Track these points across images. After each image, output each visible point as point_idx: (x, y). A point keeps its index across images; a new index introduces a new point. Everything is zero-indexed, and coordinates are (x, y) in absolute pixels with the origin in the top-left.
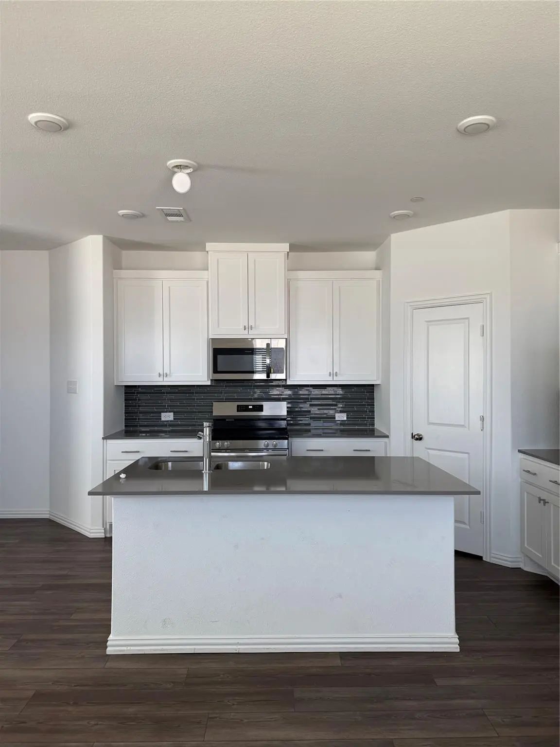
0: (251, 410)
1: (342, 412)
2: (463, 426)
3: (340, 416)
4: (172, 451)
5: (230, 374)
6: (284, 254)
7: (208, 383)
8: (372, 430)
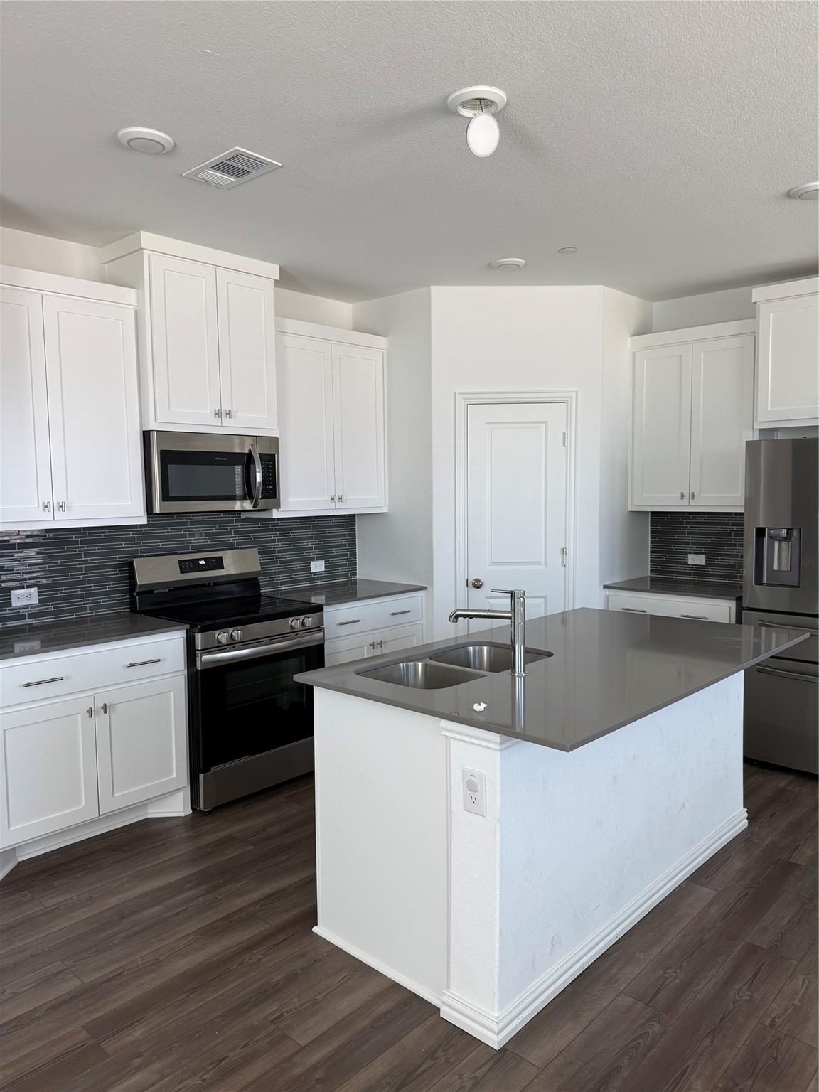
0: (202, 568)
1: (319, 559)
2: (538, 563)
3: (318, 566)
4: (131, 665)
5: (191, 502)
6: (272, 283)
7: (144, 521)
8: (355, 583)
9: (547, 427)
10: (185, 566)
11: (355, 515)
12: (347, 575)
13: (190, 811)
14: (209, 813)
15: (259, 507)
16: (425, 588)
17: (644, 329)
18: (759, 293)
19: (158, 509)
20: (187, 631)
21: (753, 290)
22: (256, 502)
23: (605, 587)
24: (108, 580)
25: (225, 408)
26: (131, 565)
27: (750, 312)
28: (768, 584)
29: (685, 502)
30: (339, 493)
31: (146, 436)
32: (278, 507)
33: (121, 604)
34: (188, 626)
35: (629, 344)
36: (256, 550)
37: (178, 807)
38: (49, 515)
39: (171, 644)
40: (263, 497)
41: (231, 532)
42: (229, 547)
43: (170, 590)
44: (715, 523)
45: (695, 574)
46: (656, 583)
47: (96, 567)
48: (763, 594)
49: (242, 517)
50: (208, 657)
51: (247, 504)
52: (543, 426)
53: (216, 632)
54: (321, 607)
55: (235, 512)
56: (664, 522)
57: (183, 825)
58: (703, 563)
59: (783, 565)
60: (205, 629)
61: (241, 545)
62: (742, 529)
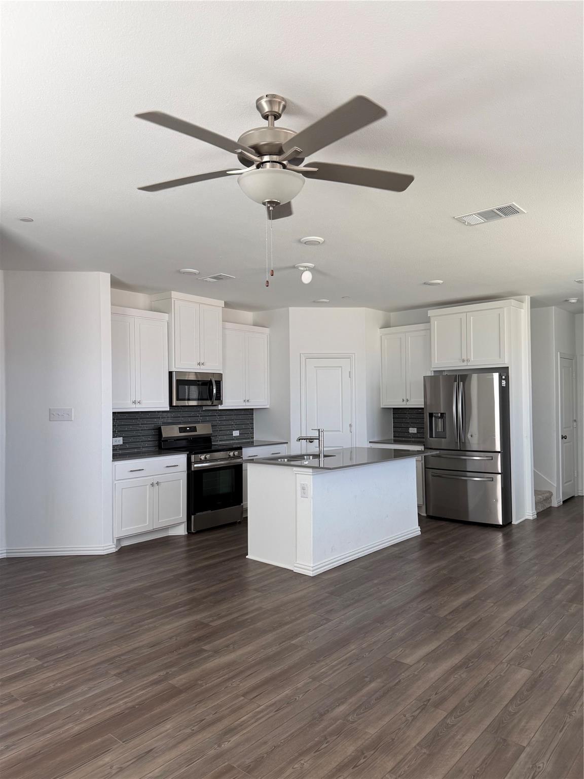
0: (189, 431)
1: (237, 430)
2: (339, 431)
3: (236, 433)
4: (167, 467)
5: (186, 401)
6: (221, 308)
7: (168, 409)
8: (253, 442)
9: (342, 369)
10: (182, 430)
11: (253, 409)
12: (249, 438)
13: (187, 533)
14: (195, 533)
15: (214, 404)
16: (287, 443)
17: (386, 325)
18: (431, 313)
19: (174, 404)
20: (188, 454)
21: (429, 311)
22: (213, 402)
23: (370, 442)
24: (149, 435)
25: (202, 361)
26: (160, 428)
27: (427, 321)
28: (435, 437)
29: (405, 403)
30: (247, 398)
31: (170, 373)
32: (221, 404)
33: (154, 446)
34: (188, 453)
35: (379, 332)
36: (210, 425)
37: (182, 531)
38: (134, 406)
39: (180, 459)
40: (215, 400)
41: (198, 416)
42: (198, 422)
43: (175, 440)
44: (420, 413)
45: (413, 437)
46: (396, 442)
47: (145, 430)
48: (433, 442)
49: (204, 409)
50: (195, 465)
51: (209, 403)
52: (340, 368)
53: (200, 455)
54: (240, 448)
55: (201, 406)
56: (398, 413)
57: (183, 539)
58: (416, 432)
59: (440, 429)
60: (195, 454)
61: (203, 422)
62: (425, 415)
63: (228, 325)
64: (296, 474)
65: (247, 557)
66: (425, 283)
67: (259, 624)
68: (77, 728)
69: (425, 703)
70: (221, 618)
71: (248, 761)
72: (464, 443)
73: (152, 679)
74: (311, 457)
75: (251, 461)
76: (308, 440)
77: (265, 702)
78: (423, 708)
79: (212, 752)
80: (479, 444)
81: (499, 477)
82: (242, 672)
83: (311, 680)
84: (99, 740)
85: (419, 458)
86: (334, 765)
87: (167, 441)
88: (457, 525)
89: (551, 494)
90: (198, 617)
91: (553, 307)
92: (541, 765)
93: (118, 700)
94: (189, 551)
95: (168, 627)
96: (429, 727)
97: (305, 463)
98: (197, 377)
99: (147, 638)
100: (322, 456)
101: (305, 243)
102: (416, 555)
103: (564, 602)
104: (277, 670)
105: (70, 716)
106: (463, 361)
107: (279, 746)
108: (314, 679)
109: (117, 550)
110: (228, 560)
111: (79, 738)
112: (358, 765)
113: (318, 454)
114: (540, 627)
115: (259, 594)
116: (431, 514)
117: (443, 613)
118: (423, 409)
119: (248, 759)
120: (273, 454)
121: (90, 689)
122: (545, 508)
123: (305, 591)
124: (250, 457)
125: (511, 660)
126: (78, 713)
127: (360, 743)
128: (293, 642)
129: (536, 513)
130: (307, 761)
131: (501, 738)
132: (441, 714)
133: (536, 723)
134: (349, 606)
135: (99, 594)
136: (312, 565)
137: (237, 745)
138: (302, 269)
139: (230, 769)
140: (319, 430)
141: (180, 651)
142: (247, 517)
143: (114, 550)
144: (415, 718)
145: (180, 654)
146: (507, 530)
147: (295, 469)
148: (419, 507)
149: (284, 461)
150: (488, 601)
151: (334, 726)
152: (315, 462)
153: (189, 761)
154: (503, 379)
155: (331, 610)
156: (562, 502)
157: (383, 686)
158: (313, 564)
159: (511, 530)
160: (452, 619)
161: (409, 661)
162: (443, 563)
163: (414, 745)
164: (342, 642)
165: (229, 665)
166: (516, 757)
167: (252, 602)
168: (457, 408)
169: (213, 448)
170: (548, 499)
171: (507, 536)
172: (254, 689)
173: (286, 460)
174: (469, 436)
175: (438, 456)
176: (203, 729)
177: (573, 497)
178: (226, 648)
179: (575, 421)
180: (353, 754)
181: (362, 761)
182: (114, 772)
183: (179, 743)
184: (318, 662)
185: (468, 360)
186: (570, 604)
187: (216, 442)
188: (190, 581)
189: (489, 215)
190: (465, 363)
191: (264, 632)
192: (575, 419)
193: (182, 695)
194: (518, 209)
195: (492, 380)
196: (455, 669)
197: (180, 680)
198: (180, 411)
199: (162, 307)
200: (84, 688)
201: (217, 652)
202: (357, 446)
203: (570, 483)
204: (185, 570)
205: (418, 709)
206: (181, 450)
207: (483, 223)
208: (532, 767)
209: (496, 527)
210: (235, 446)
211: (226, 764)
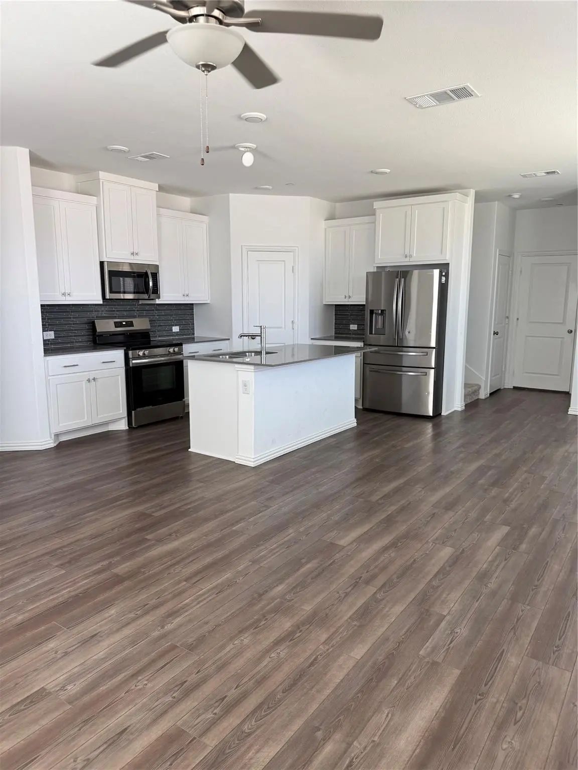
0: (125, 326)
1: (176, 325)
2: (281, 328)
3: (176, 329)
4: (104, 362)
5: (122, 295)
6: (155, 192)
7: (101, 302)
8: (194, 338)
9: (285, 264)
10: (118, 325)
11: (193, 304)
12: (190, 334)
13: (128, 428)
14: (136, 428)
15: (151, 298)
16: (229, 339)
17: (331, 217)
18: (377, 204)
19: (108, 297)
20: (125, 350)
21: (375, 203)
22: (150, 295)
23: (312, 339)
24: (82, 330)
25: (135, 251)
26: (93, 323)
27: (373, 213)
28: (375, 334)
29: (347, 299)
30: (187, 293)
31: (102, 264)
32: (159, 298)
33: (88, 341)
34: (125, 348)
35: (323, 224)
36: (147, 319)
37: (123, 425)
38: (64, 298)
39: (118, 355)
40: (153, 293)
41: (135, 311)
42: (135, 317)
43: (110, 335)
44: (361, 310)
45: (353, 334)
46: (337, 338)
47: (77, 324)
48: (372, 338)
49: (140, 303)
50: (134, 362)
51: (146, 296)
52: (283, 263)
53: (138, 351)
54: (181, 345)
55: (138, 300)
56: (340, 310)
57: (124, 434)
58: (356, 329)
59: (380, 325)
60: (133, 349)
61: (140, 316)
62: (366, 311)
63: (162, 211)
64: (238, 371)
65: (189, 450)
66: (372, 172)
67: (201, 513)
68: (20, 618)
69: (357, 580)
70: (164, 508)
71: (190, 640)
72: (402, 340)
73: (94, 569)
74: (253, 354)
75: (192, 358)
76: (250, 337)
77: (207, 586)
78: (355, 585)
79: (156, 634)
80: (415, 341)
81: (432, 372)
82: (183, 559)
83: (251, 563)
84: (43, 628)
85: (359, 354)
86: (272, 639)
87: (102, 335)
88: (390, 416)
89: (480, 387)
90: (140, 508)
91: (496, 202)
92: (459, 631)
93: (60, 590)
94: (129, 446)
95: (110, 519)
96: (360, 602)
97: (247, 360)
98: (132, 268)
99: (88, 530)
100: (264, 353)
101: (246, 120)
102: (351, 445)
103: (486, 487)
104: (219, 555)
105: (12, 607)
106: (406, 257)
107: (220, 625)
108: (254, 562)
109: (55, 445)
110: (171, 453)
111: (22, 627)
112: (294, 638)
113: (260, 350)
114: (464, 509)
115: (201, 484)
116: (367, 406)
117: (375, 498)
118: (364, 305)
119: (191, 638)
120: (214, 350)
121: (33, 580)
122: (473, 400)
123: (247, 481)
124: (190, 353)
125: (437, 539)
126: (20, 603)
127: (296, 618)
128: (234, 528)
129: (464, 405)
130: (246, 638)
131: (424, 609)
132: (371, 590)
133: (455, 595)
134: (287, 493)
135: (38, 489)
136: (253, 457)
137: (180, 626)
138: (243, 149)
139: (174, 647)
140: (261, 327)
141: (124, 541)
142: (189, 412)
143: (52, 445)
144: (347, 594)
145: (122, 544)
146: (436, 420)
147: (237, 366)
148: (356, 400)
149: (226, 357)
150: (417, 486)
151: (273, 604)
152: (257, 359)
153: (133, 643)
154: (444, 276)
155: (271, 498)
156: (489, 395)
157: (319, 567)
158: (255, 455)
159: (441, 421)
160: (383, 503)
161: (342, 542)
162: (376, 452)
163: (346, 618)
164: (281, 528)
165: (171, 553)
166: (438, 624)
167: (194, 492)
168: (397, 306)
169: (152, 344)
170: (476, 392)
171: (436, 427)
172: (196, 573)
173: (227, 356)
174: (407, 333)
175: (376, 352)
176: (146, 613)
177: (499, 389)
178: (168, 537)
179: (508, 317)
180: (290, 629)
181: (298, 635)
182: (59, 656)
183: (123, 627)
184: (258, 546)
185: (411, 256)
186: (491, 488)
187: (155, 338)
188: (132, 474)
189: (442, 97)
190: (407, 259)
191: (206, 520)
192: (507, 315)
193: (125, 583)
194: (473, 91)
195: (432, 277)
196: (385, 549)
197: (123, 568)
198: (115, 305)
199: (89, 190)
200: (26, 579)
201: (160, 541)
202: (299, 343)
203: (498, 376)
204: (125, 464)
205: (351, 586)
206: (117, 345)
207: (434, 106)
208: (451, 633)
209: (428, 418)
210: (174, 342)
211: (169, 643)
